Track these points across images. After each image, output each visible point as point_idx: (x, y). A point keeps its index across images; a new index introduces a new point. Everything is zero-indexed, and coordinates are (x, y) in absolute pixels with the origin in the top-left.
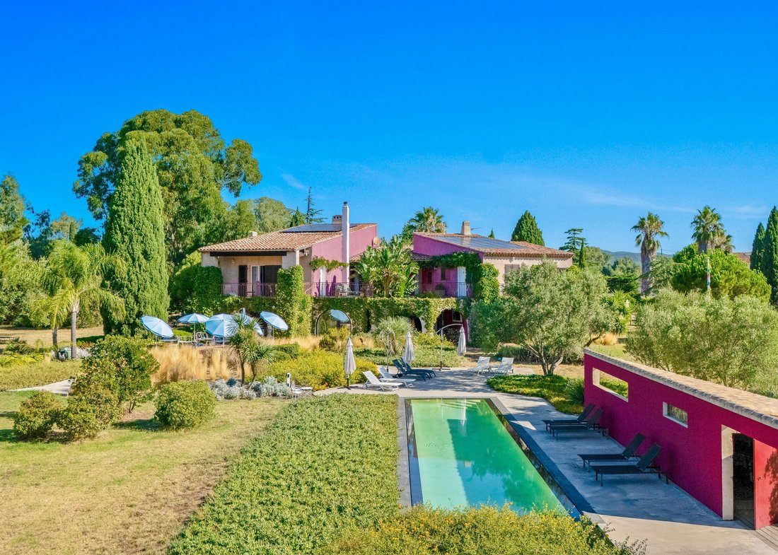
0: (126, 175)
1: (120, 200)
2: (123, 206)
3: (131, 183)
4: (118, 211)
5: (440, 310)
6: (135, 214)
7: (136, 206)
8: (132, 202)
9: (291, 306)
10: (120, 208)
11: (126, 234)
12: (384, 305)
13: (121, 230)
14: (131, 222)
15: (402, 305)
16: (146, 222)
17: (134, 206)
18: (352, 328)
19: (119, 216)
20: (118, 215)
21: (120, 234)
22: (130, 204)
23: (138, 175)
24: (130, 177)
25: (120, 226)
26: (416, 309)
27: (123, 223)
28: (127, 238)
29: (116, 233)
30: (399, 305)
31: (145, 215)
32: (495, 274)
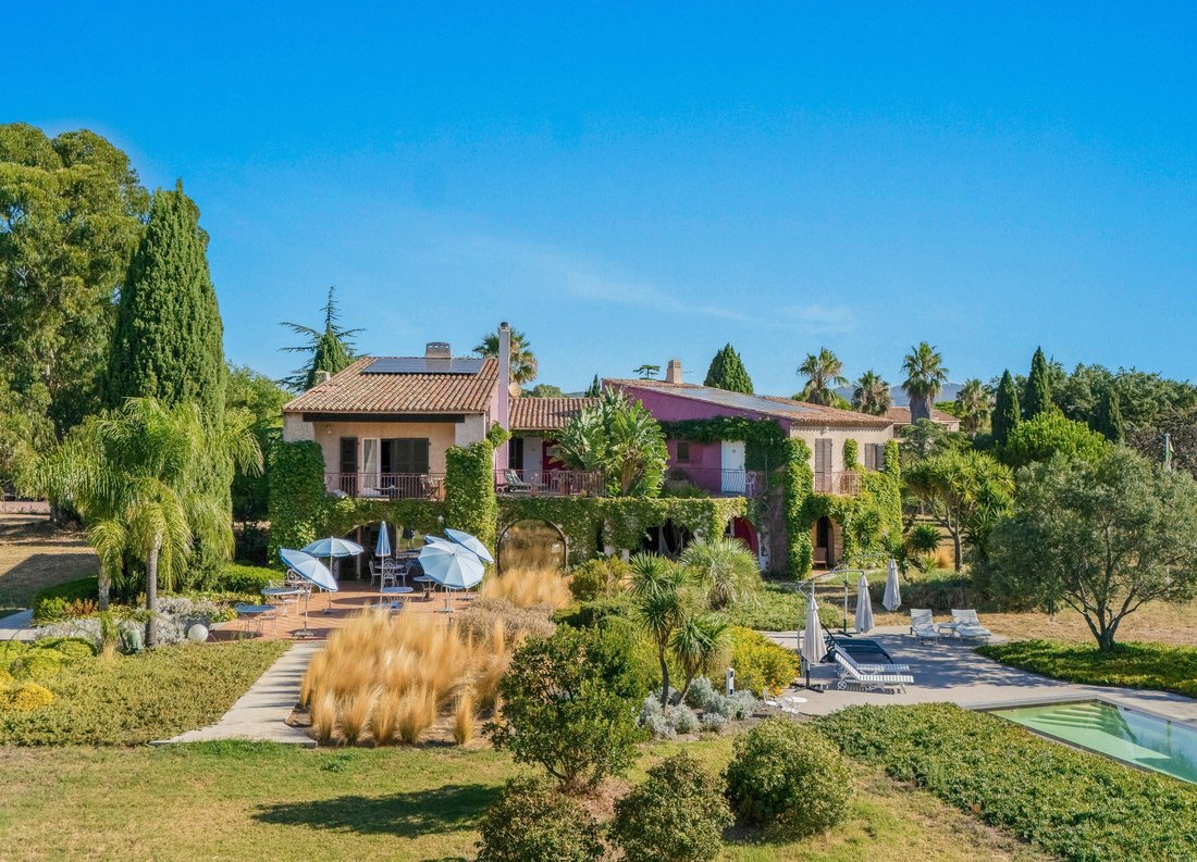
0: (158, 257)
1: (149, 309)
2: (157, 320)
3: (168, 276)
4: (147, 331)
5: (727, 518)
6: (182, 339)
7: (185, 323)
8: (176, 314)
9: (479, 516)
10: (153, 326)
11: (168, 378)
12: (629, 512)
13: (158, 369)
14: (176, 354)
15: (664, 510)
16: (207, 354)
17: (180, 321)
18: (568, 551)
19: (152, 342)
20: (148, 339)
21: (154, 378)
22: (172, 317)
23: (180, 258)
24: (167, 263)
25: (155, 361)
26: (688, 518)
27: (160, 355)
28: (170, 388)
29: (147, 376)
30: (659, 511)
31: (203, 341)
32: (807, 456)
